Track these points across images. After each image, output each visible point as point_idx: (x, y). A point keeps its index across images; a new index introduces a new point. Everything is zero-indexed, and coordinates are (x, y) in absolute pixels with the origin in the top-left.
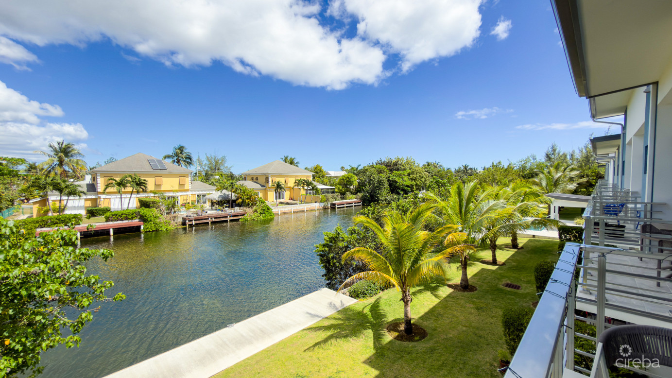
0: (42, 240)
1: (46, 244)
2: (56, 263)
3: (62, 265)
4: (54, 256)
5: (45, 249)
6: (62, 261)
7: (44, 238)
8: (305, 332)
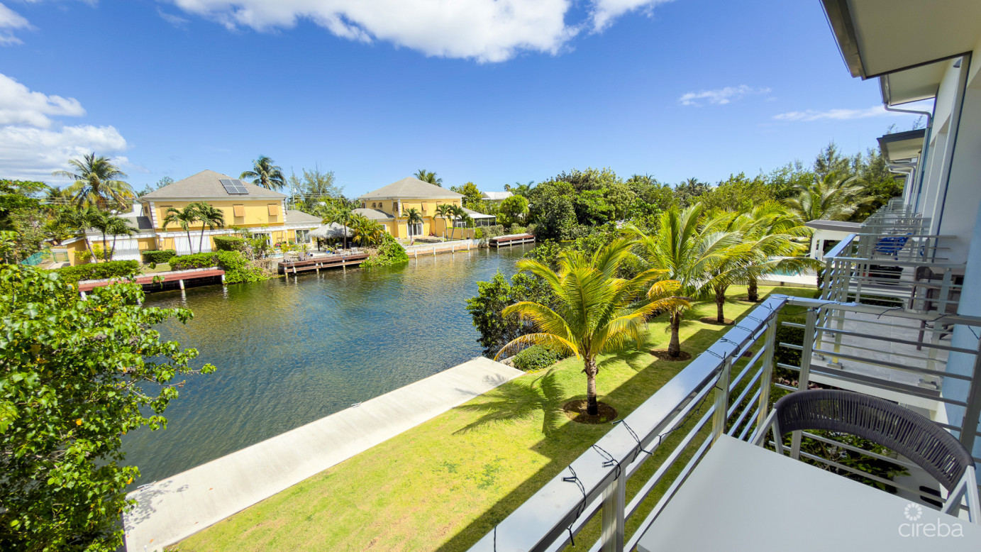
0: (98, 298)
1: (104, 303)
2: (122, 327)
3: (130, 329)
4: (117, 318)
5: (104, 309)
6: (129, 324)
7: (99, 295)
8: (455, 411)
